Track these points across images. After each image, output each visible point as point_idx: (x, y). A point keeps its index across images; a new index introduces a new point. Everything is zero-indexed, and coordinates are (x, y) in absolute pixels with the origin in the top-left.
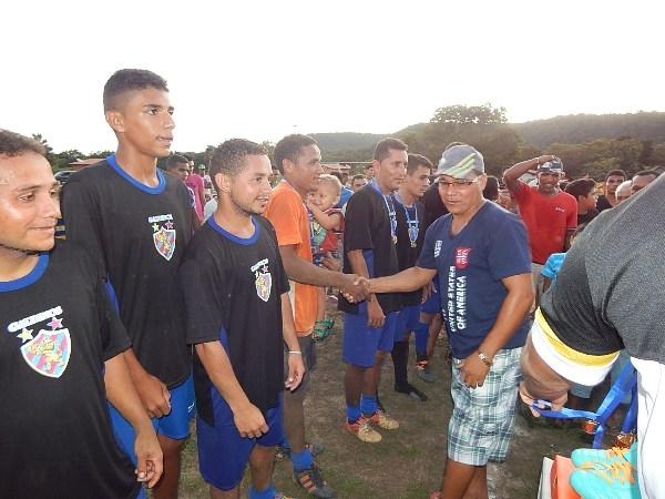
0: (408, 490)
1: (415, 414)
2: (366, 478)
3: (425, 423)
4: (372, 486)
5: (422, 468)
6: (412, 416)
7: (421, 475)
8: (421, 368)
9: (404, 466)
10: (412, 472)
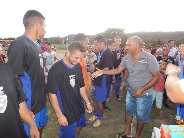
0: (108, 136)
1: (107, 113)
2: (96, 133)
3: (111, 116)
4: (98, 135)
5: (111, 129)
6: (107, 114)
7: (112, 131)
8: (108, 100)
9: (106, 129)
10: (109, 130)
